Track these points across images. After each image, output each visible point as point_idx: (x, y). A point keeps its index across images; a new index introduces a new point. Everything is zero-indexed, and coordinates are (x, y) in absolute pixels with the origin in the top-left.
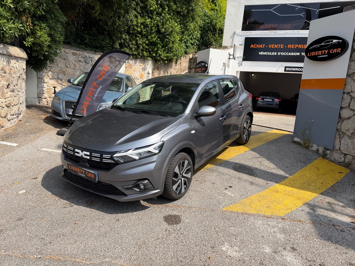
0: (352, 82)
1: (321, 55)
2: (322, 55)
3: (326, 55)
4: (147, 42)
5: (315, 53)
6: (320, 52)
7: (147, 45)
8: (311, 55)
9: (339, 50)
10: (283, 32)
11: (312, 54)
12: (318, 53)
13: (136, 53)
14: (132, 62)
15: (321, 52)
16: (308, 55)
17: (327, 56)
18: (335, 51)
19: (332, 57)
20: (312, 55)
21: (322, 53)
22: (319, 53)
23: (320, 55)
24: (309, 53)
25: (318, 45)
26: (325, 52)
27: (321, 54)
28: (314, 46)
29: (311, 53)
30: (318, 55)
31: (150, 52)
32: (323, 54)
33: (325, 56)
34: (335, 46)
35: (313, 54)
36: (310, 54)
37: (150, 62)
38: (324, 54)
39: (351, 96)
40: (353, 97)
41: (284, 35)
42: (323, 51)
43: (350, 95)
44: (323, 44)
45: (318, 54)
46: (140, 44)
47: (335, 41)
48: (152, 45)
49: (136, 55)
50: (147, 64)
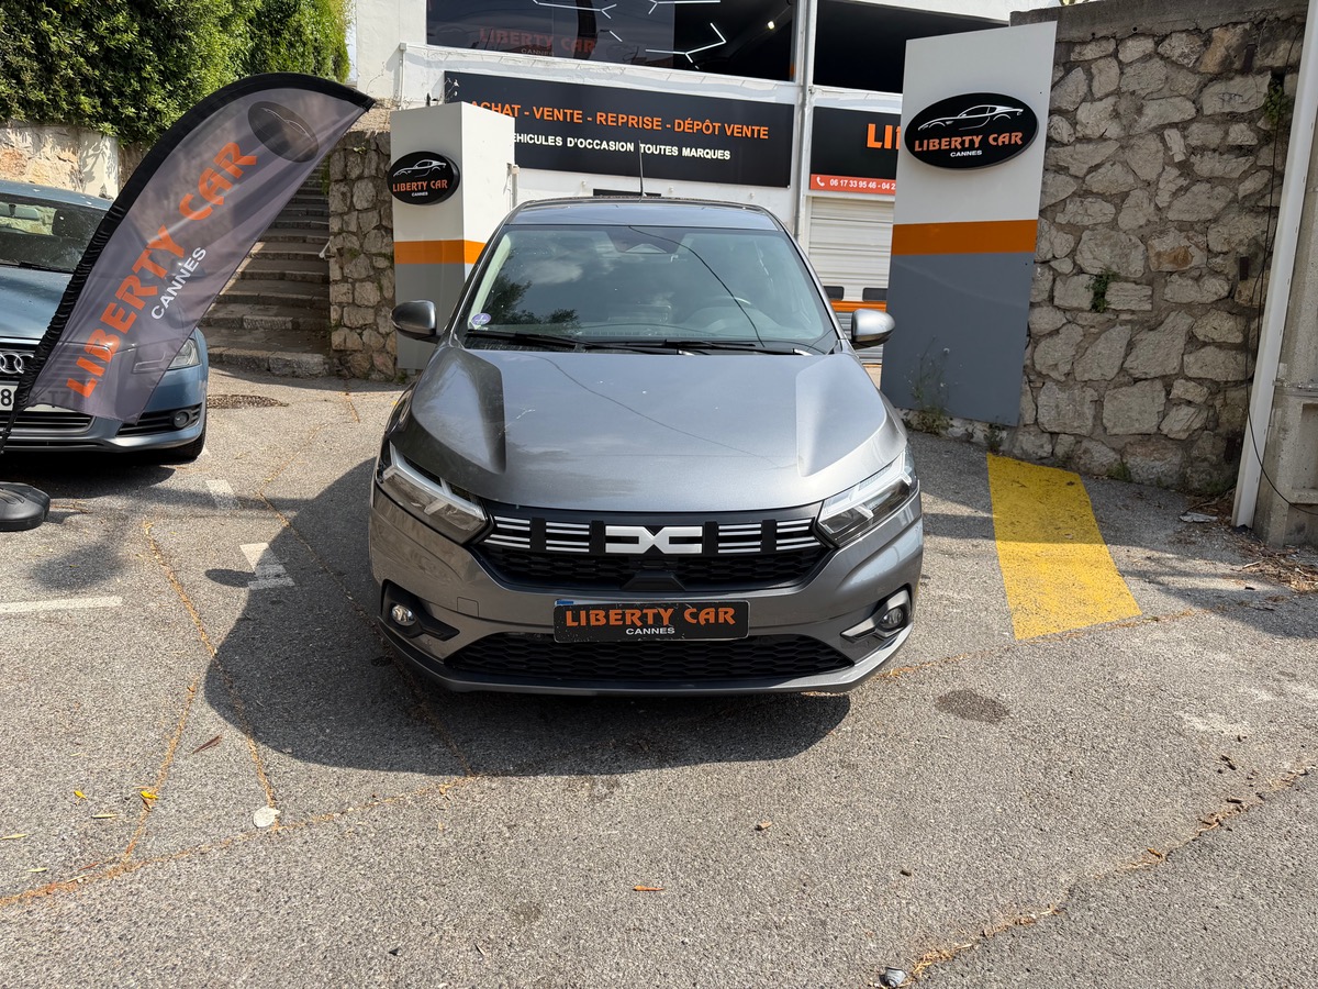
0: (1054, 232)
1: (961, 151)
2: (964, 149)
3: (977, 149)
4: (93, 48)
5: (940, 144)
6: (956, 142)
7: (91, 60)
8: (925, 149)
9: (1017, 137)
10: (574, 67)
11: (931, 144)
12: (950, 142)
13: (42, 96)
14: (20, 138)
15: (959, 139)
16: (917, 149)
17: (980, 152)
18: (1004, 139)
19: (995, 156)
20: (931, 148)
21: (963, 143)
22: (953, 143)
23: (956, 150)
24: (917, 142)
25: (949, 120)
26: (972, 142)
27: (959, 147)
28: (935, 122)
29: (926, 142)
30: (951, 150)
31: (105, 98)
32: (967, 146)
33: (973, 153)
34: (1001, 125)
35: (934, 144)
36: (921, 145)
37: (108, 144)
38: (972, 147)
39: (1054, 270)
40: (1060, 274)
41: (578, 76)
42: (967, 139)
43: (1051, 268)
44: (964, 116)
45: (950, 144)
46: (61, 54)
47: (1000, 109)
48: (113, 66)
49: (40, 104)
50: (91, 152)
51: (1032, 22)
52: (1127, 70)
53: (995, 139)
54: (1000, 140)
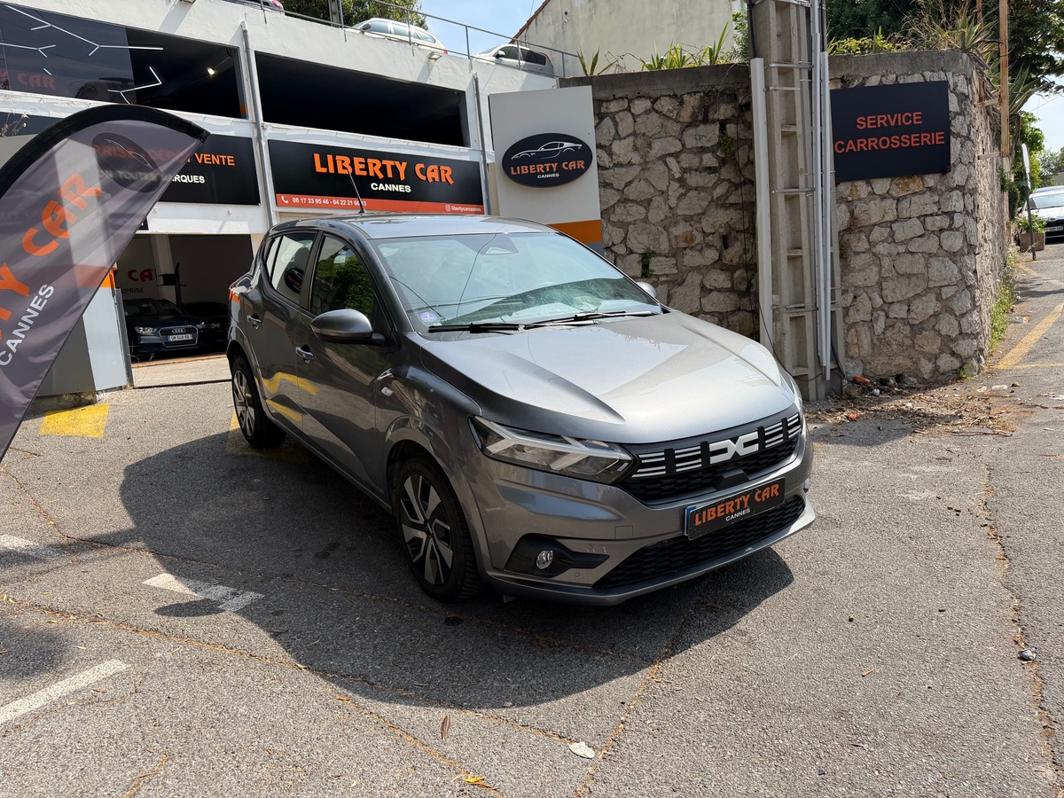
0: (610, 227)
1: (544, 174)
2: (546, 173)
3: (555, 173)
5: (529, 169)
6: (540, 168)
8: (518, 173)
9: (581, 164)
10: (37, 101)
11: (522, 170)
12: (536, 168)
15: (542, 166)
16: (513, 173)
17: (558, 175)
18: (572, 165)
19: (568, 177)
20: (523, 172)
21: (545, 168)
22: (538, 168)
23: (541, 173)
24: (512, 168)
25: (533, 152)
26: (551, 167)
27: (543, 171)
28: (523, 153)
29: (518, 168)
30: (537, 174)
32: (548, 170)
33: (553, 175)
34: (569, 156)
35: (524, 170)
36: (515, 171)
38: (551, 171)
39: (615, 252)
40: (618, 255)
41: (42, 109)
42: (547, 165)
43: (612, 252)
44: (543, 149)
45: (536, 170)
47: (567, 145)
51: (574, 85)
52: (638, 119)
53: (567, 166)
54: (570, 166)
